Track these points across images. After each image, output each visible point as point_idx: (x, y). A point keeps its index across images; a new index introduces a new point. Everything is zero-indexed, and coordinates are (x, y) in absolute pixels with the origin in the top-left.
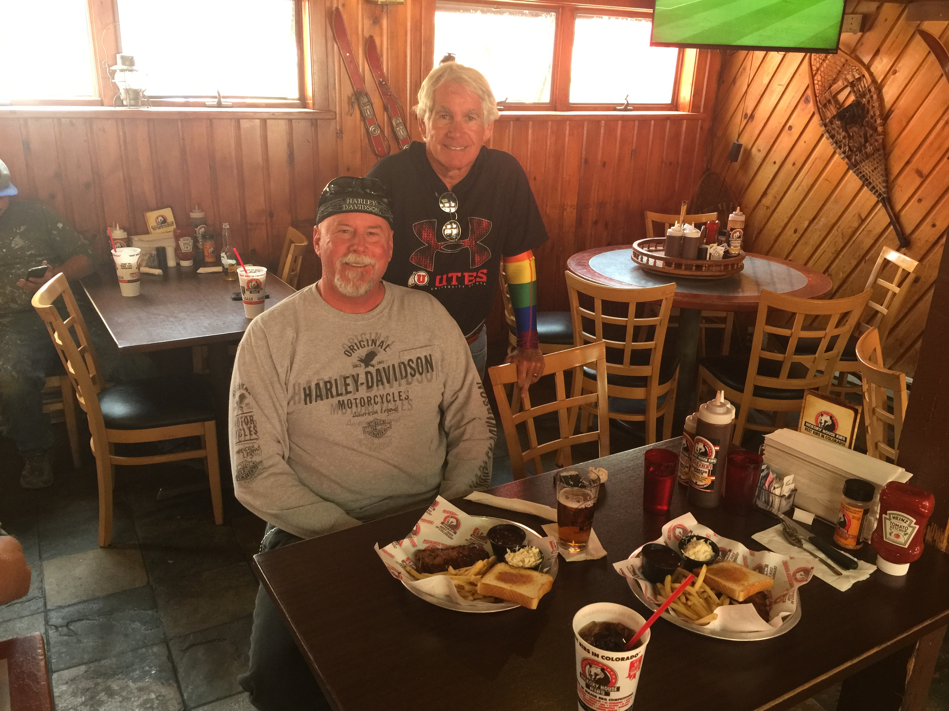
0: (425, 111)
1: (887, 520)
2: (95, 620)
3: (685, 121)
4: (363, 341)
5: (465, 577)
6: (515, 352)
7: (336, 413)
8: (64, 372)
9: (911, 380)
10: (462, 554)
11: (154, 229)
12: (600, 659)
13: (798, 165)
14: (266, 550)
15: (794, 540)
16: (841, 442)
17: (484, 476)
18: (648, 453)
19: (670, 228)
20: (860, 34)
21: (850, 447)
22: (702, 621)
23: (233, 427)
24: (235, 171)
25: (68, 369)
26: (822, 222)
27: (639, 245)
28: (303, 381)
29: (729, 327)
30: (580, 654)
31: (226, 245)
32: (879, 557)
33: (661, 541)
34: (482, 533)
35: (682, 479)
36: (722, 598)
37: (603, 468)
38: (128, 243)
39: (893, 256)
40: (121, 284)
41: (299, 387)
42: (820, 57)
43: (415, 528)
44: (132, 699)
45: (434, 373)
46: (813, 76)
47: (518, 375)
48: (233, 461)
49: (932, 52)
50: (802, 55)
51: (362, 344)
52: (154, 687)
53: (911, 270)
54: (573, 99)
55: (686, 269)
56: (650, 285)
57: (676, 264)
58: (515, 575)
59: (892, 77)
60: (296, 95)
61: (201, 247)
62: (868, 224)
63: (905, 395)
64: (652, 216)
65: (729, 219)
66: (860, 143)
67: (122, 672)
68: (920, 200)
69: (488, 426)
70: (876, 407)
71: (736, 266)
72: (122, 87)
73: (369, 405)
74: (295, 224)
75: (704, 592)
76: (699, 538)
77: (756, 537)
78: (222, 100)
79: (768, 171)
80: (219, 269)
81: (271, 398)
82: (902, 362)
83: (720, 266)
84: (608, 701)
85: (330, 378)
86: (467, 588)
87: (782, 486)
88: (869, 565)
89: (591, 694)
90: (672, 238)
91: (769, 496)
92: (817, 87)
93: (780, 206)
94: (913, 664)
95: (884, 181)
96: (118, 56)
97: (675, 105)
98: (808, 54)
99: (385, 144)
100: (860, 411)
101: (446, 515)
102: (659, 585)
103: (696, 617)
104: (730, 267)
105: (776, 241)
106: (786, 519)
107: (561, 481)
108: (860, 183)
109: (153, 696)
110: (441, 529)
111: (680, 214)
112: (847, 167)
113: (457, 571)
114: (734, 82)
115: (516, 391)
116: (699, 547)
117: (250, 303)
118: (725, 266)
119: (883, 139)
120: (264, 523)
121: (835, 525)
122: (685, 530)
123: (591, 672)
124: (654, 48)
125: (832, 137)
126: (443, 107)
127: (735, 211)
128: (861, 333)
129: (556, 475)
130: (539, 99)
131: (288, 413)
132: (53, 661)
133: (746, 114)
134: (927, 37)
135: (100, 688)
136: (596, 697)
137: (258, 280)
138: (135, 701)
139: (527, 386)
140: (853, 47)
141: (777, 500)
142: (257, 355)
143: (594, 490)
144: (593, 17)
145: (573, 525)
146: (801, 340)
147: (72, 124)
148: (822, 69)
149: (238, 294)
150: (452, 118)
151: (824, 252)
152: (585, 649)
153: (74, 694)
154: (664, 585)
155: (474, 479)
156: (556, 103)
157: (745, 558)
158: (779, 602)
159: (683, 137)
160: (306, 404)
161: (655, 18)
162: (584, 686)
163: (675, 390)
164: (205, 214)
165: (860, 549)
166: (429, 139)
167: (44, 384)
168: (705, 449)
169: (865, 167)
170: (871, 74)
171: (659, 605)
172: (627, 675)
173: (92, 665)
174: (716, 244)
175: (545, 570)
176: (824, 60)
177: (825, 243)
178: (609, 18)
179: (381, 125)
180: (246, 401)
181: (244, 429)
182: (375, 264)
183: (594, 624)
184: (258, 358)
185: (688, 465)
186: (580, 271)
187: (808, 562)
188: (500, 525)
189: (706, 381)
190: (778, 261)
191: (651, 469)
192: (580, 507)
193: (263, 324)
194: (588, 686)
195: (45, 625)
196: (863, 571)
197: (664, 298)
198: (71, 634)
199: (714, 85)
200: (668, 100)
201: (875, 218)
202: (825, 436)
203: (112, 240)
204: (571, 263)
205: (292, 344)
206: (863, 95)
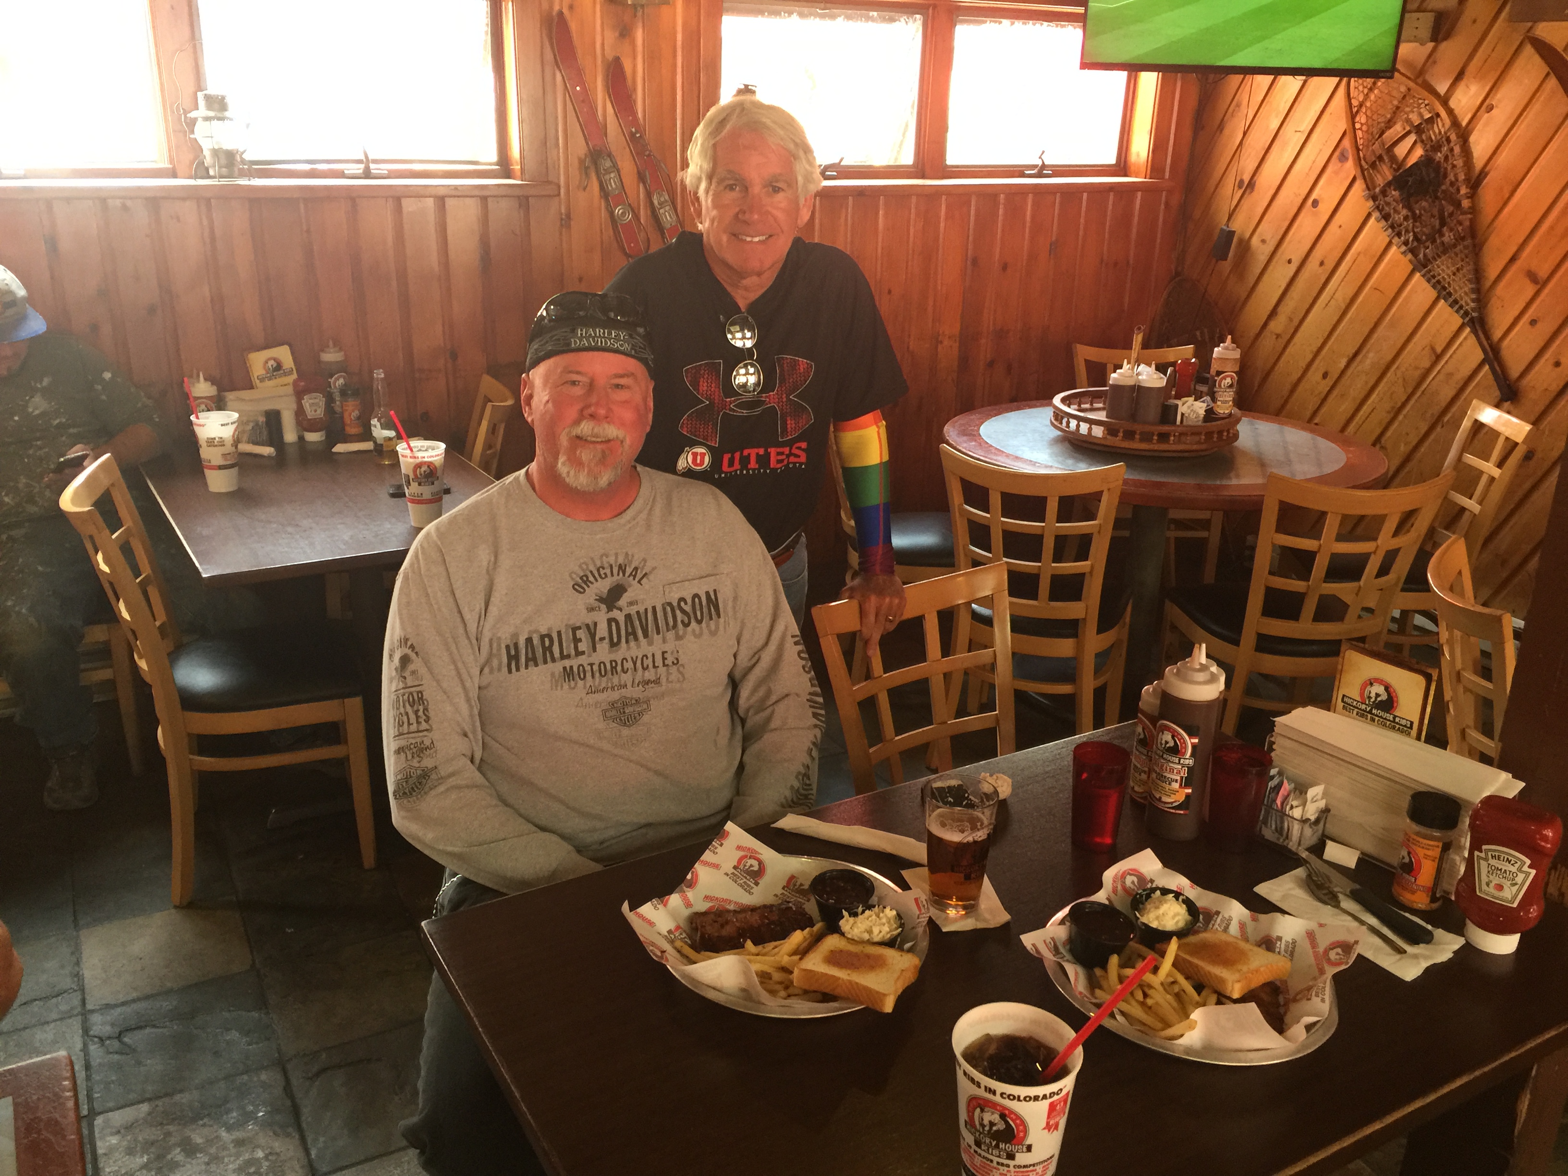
0: (699, 180)
1: (1482, 862)
2: (165, 1027)
3: (1139, 194)
4: (603, 568)
5: (773, 958)
6: (857, 581)
7: (559, 688)
8: (114, 617)
9: (1521, 624)
10: (768, 919)
11: (262, 380)
12: (997, 1099)
13: (1330, 265)
14: (445, 913)
15: (1324, 894)
16: (1404, 729)
17: (804, 789)
18: (1079, 750)
19: (1115, 372)
20: (1432, 44)
21: (1418, 738)
22: (1170, 1032)
23: (389, 710)
24: (394, 283)
25: (120, 612)
26: (1370, 359)
27: (1063, 400)
28: (505, 634)
29: (1214, 537)
30: (965, 1090)
31: (379, 407)
32: (1468, 922)
33: (1101, 897)
34: (801, 885)
35: (1135, 792)
36: (1204, 993)
37: (1003, 773)
38: (219, 404)
39: (1489, 416)
40: (206, 471)
41: (499, 645)
42: (1365, 84)
43: (689, 877)
44: (226, 1160)
45: (722, 620)
46: (1352, 117)
47: (861, 618)
48: (389, 766)
49: (1552, 74)
50: (1336, 80)
51: (602, 572)
52: (262, 1140)
53: (1519, 439)
54: (953, 158)
55: (1142, 440)
56: (1082, 467)
57: (1125, 432)
58: (856, 955)
59: (1487, 115)
60: (494, 158)
61: (338, 409)
62: (1447, 362)
63: (1511, 648)
64: (1084, 353)
65: (1214, 356)
66: (1433, 227)
67: (209, 1115)
68: (1533, 322)
69: (811, 707)
70: (1463, 669)
71: (1225, 434)
72: (207, 146)
73: (612, 674)
74: (495, 371)
75: (1173, 983)
76: (1165, 891)
77: (1263, 889)
78: (372, 166)
79: (1279, 275)
80: (368, 446)
81: (454, 662)
82: (1505, 592)
83: (1199, 434)
84: (1012, 1168)
85: (550, 629)
86: (777, 976)
87: (1304, 804)
88: (1451, 936)
89: (984, 1157)
90: (1118, 389)
91: (1282, 822)
92: (1359, 134)
93: (1299, 335)
94: (1527, 1103)
95: (1473, 291)
96: (200, 95)
97: (1122, 166)
98: (1345, 80)
99: (641, 237)
100: (1435, 677)
101: (742, 853)
102: (1098, 972)
103: (1159, 1025)
104: (1216, 435)
105: (1292, 391)
106: (1313, 859)
107: (933, 796)
108: (1433, 294)
109: (260, 1154)
110: (734, 877)
111: (1131, 349)
112: (1411, 267)
113: (760, 947)
114: (1221, 127)
115: (859, 645)
116: (1165, 908)
117: (418, 501)
118: (1207, 434)
119: (1471, 220)
120: (442, 869)
121: (1394, 868)
122: (1141, 878)
123: (982, 1119)
124: (1087, 72)
125: (1386, 217)
126: (730, 172)
127: (1224, 342)
128: (1436, 546)
129: (925, 786)
130: (896, 159)
131: (479, 688)
132: (96, 1095)
133: (1241, 182)
134: (1544, 50)
135: (173, 1140)
136: (992, 1161)
137: (431, 463)
138: (230, 1162)
139: (876, 637)
140: (1419, 66)
141: (1296, 828)
142: (429, 590)
143: (988, 812)
144: (985, 22)
145: (953, 871)
146: (1334, 557)
147: (125, 208)
148: (1368, 104)
149: (400, 487)
150: (746, 189)
151: (1372, 411)
152: (972, 1080)
153: (130, 1151)
154: (1106, 971)
155: (788, 793)
156: (923, 164)
157: (1242, 926)
158: (1301, 999)
159: (1136, 219)
160: (510, 671)
161: (1088, 22)
162: (972, 1143)
163: (1125, 645)
164: (346, 355)
165: (1436, 910)
166: (707, 224)
167: (82, 637)
168: (1175, 742)
169: (1442, 267)
170: (1450, 112)
171: (1098, 1006)
172: (1044, 1125)
173: (160, 1103)
174: (1192, 399)
175: (907, 946)
176: (1371, 90)
177: (1374, 396)
178: (1012, 24)
179: (635, 205)
180: (411, 667)
181: (407, 714)
182: (624, 438)
183: (988, 1039)
184: (431, 595)
185: (1146, 769)
186: (965, 445)
187: (1349, 930)
188: (832, 871)
189: (1176, 627)
190: (1294, 426)
191: (1085, 776)
192: (965, 841)
193: (440, 539)
194: (978, 1144)
195: (83, 1036)
196: (1442, 946)
197: (1104, 488)
198: (126, 1050)
199: (1188, 133)
200: (1111, 159)
201: (1458, 352)
202: (1377, 718)
203: (191, 400)
204: (951, 431)
205: (488, 571)
206: (1437, 147)
